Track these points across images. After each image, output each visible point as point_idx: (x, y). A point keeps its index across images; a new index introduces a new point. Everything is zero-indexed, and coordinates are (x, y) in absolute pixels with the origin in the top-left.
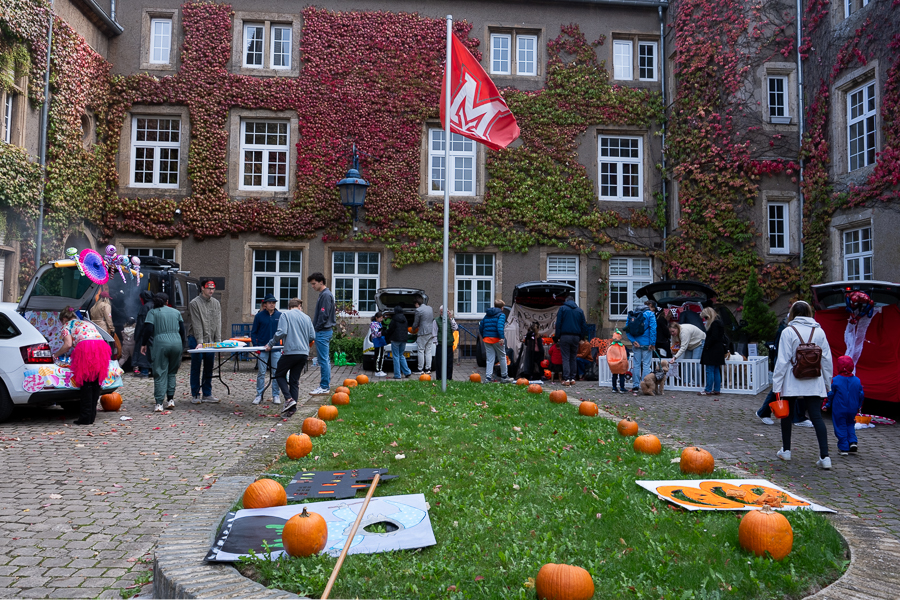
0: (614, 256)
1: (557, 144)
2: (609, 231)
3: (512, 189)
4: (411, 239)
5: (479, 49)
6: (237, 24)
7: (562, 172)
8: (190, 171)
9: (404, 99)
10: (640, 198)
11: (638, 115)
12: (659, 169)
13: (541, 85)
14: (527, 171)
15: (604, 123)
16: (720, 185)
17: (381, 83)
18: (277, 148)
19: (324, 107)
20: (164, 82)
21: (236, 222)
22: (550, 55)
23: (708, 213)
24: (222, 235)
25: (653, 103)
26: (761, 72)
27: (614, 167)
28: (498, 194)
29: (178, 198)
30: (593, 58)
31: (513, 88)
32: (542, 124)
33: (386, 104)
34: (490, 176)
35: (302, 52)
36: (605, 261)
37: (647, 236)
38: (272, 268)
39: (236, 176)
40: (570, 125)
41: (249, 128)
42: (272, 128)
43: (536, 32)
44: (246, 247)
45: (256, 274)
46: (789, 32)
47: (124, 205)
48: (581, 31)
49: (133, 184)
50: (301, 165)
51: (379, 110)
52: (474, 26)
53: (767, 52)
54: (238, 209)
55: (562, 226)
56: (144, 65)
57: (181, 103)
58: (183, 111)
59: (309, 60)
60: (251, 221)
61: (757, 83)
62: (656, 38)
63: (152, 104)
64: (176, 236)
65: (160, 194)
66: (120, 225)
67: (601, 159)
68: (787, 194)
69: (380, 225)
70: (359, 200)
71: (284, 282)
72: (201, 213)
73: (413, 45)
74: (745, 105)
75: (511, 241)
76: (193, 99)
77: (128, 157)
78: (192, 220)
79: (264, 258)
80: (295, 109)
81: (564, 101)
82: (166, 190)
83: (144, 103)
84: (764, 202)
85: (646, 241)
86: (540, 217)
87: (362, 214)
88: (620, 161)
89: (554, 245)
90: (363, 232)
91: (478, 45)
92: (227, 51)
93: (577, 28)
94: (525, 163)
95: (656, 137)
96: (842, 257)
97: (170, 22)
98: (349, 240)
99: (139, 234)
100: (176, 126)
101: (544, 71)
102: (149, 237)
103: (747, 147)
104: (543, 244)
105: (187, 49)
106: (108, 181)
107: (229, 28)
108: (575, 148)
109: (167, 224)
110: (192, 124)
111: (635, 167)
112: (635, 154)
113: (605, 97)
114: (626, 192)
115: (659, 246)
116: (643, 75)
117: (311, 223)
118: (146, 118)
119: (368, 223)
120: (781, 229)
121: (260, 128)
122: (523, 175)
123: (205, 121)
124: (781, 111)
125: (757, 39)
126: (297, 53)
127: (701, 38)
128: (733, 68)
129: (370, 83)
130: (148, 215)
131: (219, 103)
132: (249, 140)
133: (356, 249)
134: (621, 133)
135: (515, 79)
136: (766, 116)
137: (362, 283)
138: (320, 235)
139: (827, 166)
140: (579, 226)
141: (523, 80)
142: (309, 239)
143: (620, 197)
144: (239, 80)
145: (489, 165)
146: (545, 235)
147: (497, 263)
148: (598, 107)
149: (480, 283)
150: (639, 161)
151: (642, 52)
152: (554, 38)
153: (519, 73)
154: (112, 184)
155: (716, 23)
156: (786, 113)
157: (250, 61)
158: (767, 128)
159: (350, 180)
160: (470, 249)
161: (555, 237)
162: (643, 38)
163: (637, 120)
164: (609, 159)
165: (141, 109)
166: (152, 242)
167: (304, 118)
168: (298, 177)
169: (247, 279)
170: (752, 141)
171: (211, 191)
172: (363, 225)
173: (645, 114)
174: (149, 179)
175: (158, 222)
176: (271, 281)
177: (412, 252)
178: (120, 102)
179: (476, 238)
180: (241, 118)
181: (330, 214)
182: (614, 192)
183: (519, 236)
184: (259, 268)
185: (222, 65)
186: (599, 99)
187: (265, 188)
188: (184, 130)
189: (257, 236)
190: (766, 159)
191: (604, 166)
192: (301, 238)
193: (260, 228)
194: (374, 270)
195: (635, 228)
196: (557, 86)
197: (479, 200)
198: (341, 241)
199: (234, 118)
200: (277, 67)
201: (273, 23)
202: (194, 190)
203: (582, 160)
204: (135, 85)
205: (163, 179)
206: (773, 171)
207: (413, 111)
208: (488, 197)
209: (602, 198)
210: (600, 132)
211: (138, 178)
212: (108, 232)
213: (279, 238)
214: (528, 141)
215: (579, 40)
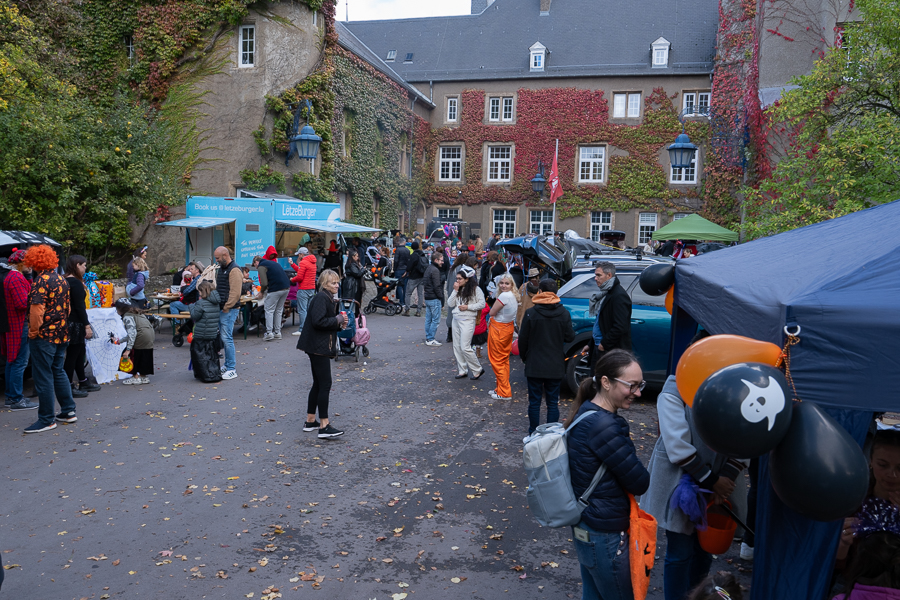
0: (676, 213)
1: (647, 154)
2: (675, 201)
3: (621, 179)
4: (569, 205)
5: (608, 105)
6: (487, 99)
7: (649, 169)
8: (466, 173)
9: (567, 133)
10: (694, 182)
11: (694, 136)
12: (705, 166)
13: (640, 122)
14: (630, 169)
17: (556, 126)
18: (505, 160)
19: (527, 139)
20: (454, 131)
21: (486, 197)
22: (647, 105)
24: (480, 203)
25: (704, 129)
28: (614, 181)
29: (460, 186)
30: (670, 105)
31: (625, 124)
32: (640, 143)
33: (558, 136)
34: (611, 172)
35: (518, 112)
36: (672, 216)
37: (695, 202)
38: (502, 219)
39: (486, 175)
40: (655, 143)
41: (492, 151)
42: (503, 150)
43: (640, 92)
45: (495, 222)
47: (437, 189)
48: (664, 90)
49: (441, 179)
50: (516, 169)
52: (605, 92)
54: (487, 190)
55: (647, 197)
56: (445, 123)
57: (461, 140)
58: (463, 144)
59: (521, 116)
60: (493, 196)
62: (709, 91)
63: (449, 141)
64: (459, 204)
65: (453, 184)
66: (435, 198)
70: (541, 188)
71: (508, 225)
72: (471, 193)
73: (573, 104)
75: (619, 206)
76: (467, 138)
77: (438, 167)
78: (466, 196)
79: (499, 214)
80: (514, 140)
81: (652, 131)
82: (455, 182)
83: (446, 141)
85: (696, 205)
86: (636, 193)
87: (545, 192)
89: (642, 208)
90: (545, 201)
91: (607, 102)
92: (482, 113)
93: (662, 89)
94: (629, 165)
95: (705, 148)
97: (456, 100)
98: (539, 205)
99: (444, 202)
100: (459, 151)
101: (643, 114)
102: (448, 204)
104: (637, 207)
105: (465, 114)
106: (430, 179)
107: (483, 102)
108: (658, 156)
109: (456, 198)
110: (467, 150)
111: (693, 164)
112: (693, 157)
113: (676, 127)
114: (687, 179)
115: (702, 208)
116: (701, 112)
117: (520, 197)
118: (446, 147)
119: (548, 197)
121: (497, 151)
122: (627, 171)
123: (472, 149)
126: (515, 112)
129: (550, 126)
130: (447, 194)
131: (479, 140)
132: (492, 157)
133: (542, 210)
135: (627, 119)
137: (544, 226)
138: (525, 203)
140: (657, 198)
141: (631, 119)
142: (520, 205)
143: (683, 181)
144: (488, 127)
145: (611, 166)
146: (638, 202)
147: (612, 216)
148: (672, 133)
149: (603, 227)
150: (695, 161)
151: (701, 99)
152: (649, 95)
153: (629, 116)
154: (432, 179)
157: (493, 117)
159: (536, 180)
160: (599, 210)
161: (643, 203)
162: (700, 91)
163: (694, 139)
165: (444, 144)
166: (449, 206)
167: (517, 145)
168: (515, 174)
169: (491, 224)
171: (475, 182)
172: (545, 198)
173: (698, 135)
174: (447, 177)
175: (452, 197)
176: (501, 225)
177: (569, 211)
178: (435, 141)
179: (602, 204)
180: (489, 146)
181: (529, 193)
182: (680, 178)
183: (624, 202)
184: (496, 218)
185: (480, 121)
186: (673, 128)
187: (499, 180)
188: (463, 153)
189: (496, 204)
192: (516, 204)
193: (497, 199)
194: (550, 220)
195: (689, 198)
196: (648, 123)
197: (604, 184)
198: (535, 206)
199: (485, 146)
200: (506, 120)
201: (504, 97)
202: (468, 182)
203: (661, 162)
204: (441, 132)
205: (453, 177)
207: (572, 140)
208: (609, 183)
209: (672, 182)
211: (443, 176)
212: (430, 202)
213: (505, 204)
214: (631, 153)
215: (663, 95)
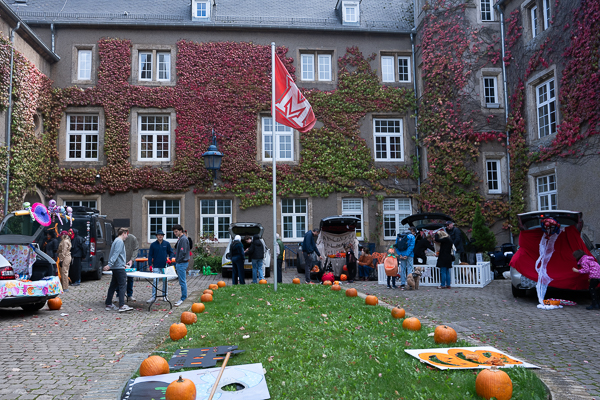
0: (386, 198)
1: (346, 125)
2: (382, 182)
3: (317, 156)
4: (252, 190)
5: (294, 65)
6: (135, 52)
7: (350, 143)
8: (105, 150)
9: (244, 99)
10: (402, 159)
11: (399, 104)
12: (414, 140)
13: (335, 87)
14: (327, 143)
15: (377, 111)
16: (454, 150)
17: (230, 88)
18: (162, 133)
19: (192, 105)
20: (88, 92)
21: (136, 182)
22: (340, 67)
23: (447, 168)
24: (127, 191)
25: (409, 97)
26: (479, 74)
27: (384, 139)
28: (308, 159)
29: (98, 167)
30: (368, 68)
31: (316, 89)
32: (336, 112)
33: (233, 102)
34: (303, 147)
35: (178, 70)
36: (380, 201)
37: (408, 184)
38: (160, 212)
39: (136, 152)
40: (354, 112)
41: (144, 120)
42: (159, 120)
43: (330, 52)
44: (143, 198)
45: (150, 216)
46: (497, 48)
47: (63, 172)
48: (360, 51)
49: (68, 159)
50: (178, 143)
51: (229, 106)
52: (289, 50)
53: (483, 61)
54: (137, 173)
55: (351, 179)
56: (74, 81)
57: (99, 105)
58: (100, 110)
59: (182, 75)
60: (146, 181)
61: (476, 81)
62: (409, 54)
63: (80, 106)
64: (97, 192)
65: (86, 165)
66: (60, 186)
67: (376, 134)
68: (498, 154)
69: (231, 181)
70: (217, 166)
71: (169, 220)
72: (113, 177)
73: (250, 63)
74: (469, 96)
75: (317, 190)
76: (106, 102)
77: (65, 141)
78: (107, 182)
79: (155, 205)
80: (174, 106)
81: (350, 97)
82: (90, 162)
83: (74, 105)
84: (484, 160)
85: (407, 187)
86: (336, 173)
87: (219, 175)
88: (388, 135)
89: (346, 192)
90: (220, 187)
91: (292, 61)
92: (128, 70)
93: (357, 49)
94: (325, 138)
95: (411, 119)
96: (536, 194)
97: (90, 52)
98: (211, 192)
99: (73, 191)
100: (95, 121)
101: (336, 78)
102: (79, 193)
103: (471, 123)
104: (339, 191)
105: (102, 70)
106: (52, 157)
107: (129, 55)
108: (358, 128)
109: (91, 184)
110: (106, 119)
111: (398, 139)
112: (398, 130)
113: (377, 94)
114: (392, 156)
115: (415, 190)
116: (401, 79)
117: (185, 181)
118: (76, 115)
119: (223, 180)
120: (495, 177)
121: (151, 120)
122: (324, 146)
123: (115, 117)
124: (493, 100)
125: (475, 54)
126: (174, 70)
127: (438, 53)
128: (460, 73)
129: (222, 89)
130: (78, 179)
131: (124, 104)
132: (144, 128)
133: (216, 198)
134: (388, 117)
135: (318, 83)
136: (483, 103)
137: (220, 220)
138: (192, 189)
139: (524, 135)
140: (362, 178)
141: (323, 83)
142: (185, 192)
143: (389, 159)
144: (136, 89)
145: (302, 140)
146: (340, 185)
147: (309, 204)
148: (373, 100)
149: (298, 218)
150: (400, 135)
151: (401, 64)
152: (343, 56)
153: (320, 80)
154: (55, 159)
155: (449, 43)
156: (496, 101)
157: (143, 76)
158: (484, 111)
159: (210, 152)
160: (291, 196)
161: (346, 186)
162: (400, 54)
163: (398, 108)
164: (381, 134)
165: (72, 110)
166: (81, 196)
167: (179, 112)
168: (176, 151)
169: (144, 219)
170: (475, 120)
171: (119, 162)
172: (219, 182)
173: (403, 104)
174: (79, 155)
175: (85, 184)
176: (160, 220)
177: (253, 199)
178: (58, 105)
179: (295, 188)
180: (139, 114)
181: (198, 175)
182: (385, 156)
183: (323, 186)
184: (152, 211)
185: (125, 79)
186: (373, 95)
187: (155, 159)
188: (101, 122)
189: (151, 191)
190: (484, 132)
191: (378, 139)
192: (180, 192)
193: (153, 185)
194: (228, 211)
195: (399, 179)
197: (296, 163)
198: (206, 193)
199: (134, 114)
200: (161, 80)
201: (158, 51)
202: (108, 161)
203: (363, 135)
204: (68, 94)
206: (489, 139)
207: (251, 106)
208: (302, 161)
209: (377, 160)
210: (374, 117)
211: (72, 155)
212: (52, 191)
213: (165, 192)
214: (327, 124)
215: (359, 58)
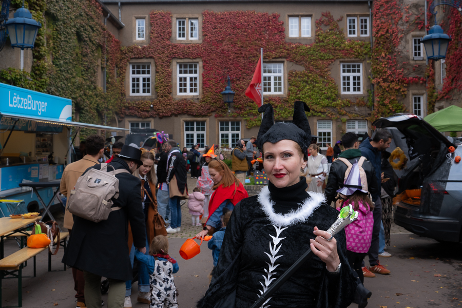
0: (348, 120)
1: (321, 69)
2: (347, 109)
3: (300, 91)
4: (254, 115)
5: (284, 26)
6: (174, 19)
7: (323, 82)
8: (156, 88)
9: (249, 51)
10: (361, 93)
11: (359, 53)
12: (369, 79)
13: (313, 41)
14: (307, 82)
15: (343, 58)
17: (239, 44)
18: (193, 75)
19: (214, 56)
20: (144, 48)
21: (177, 110)
22: (317, 27)
24: (171, 116)
25: (366, 47)
26: (409, 37)
27: (348, 78)
28: (293, 93)
29: (151, 100)
30: (337, 27)
31: (300, 43)
32: (314, 60)
33: (241, 53)
34: (290, 85)
35: (203, 32)
36: (344, 123)
37: (364, 110)
38: (193, 130)
39: (176, 89)
40: (326, 60)
41: (181, 67)
42: (191, 67)
43: (310, 16)
44: (181, 120)
45: (186, 133)
46: (422, 18)
47: (129, 104)
48: (331, 14)
49: (131, 94)
50: (204, 83)
51: (238, 57)
52: (281, 15)
53: (412, 28)
54: (177, 104)
55: (323, 107)
56: (134, 41)
57: (151, 57)
58: (152, 61)
59: (206, 35)
60: (184, 108)
61: (407, 42)
62: (368, 16)
63: (138, 58)
64: (151, 117)
65: (144, 98)
66: (127, 112)
67: (342, 74)
68: (421, 92)
69: (240, 109)
70: (231, 100)
71: (198, 136)
72: (162, 106)
73: (253, 25)
74: (402, 52)
76: (156, 55)
77: (129, 82)
78: (158, 110)
79: (189, 125)
80: (201, 57)
81: (324, 48)
82: (146, 97)
83: (135, 58)
84: (410, 96)
85: (364, 112)
86: (313, 103)
87: (232, 104)
88: (351, 75)
89: (320, 116)
90: (233, 112)
91: (283, 23)
92: (170, 33)
93: (329, 13)
94: (305, 79)
95: (368, 63)
97: (144, 21)
98: (227, 116)
99: (136, 116)
100: (148, 67)
101: (314, 34)
102: (139, 117)
103: (402, 72)
104: (315, 116)
105: (152, 33)
106: (122, 93)
107: (170, 23)
108: (329, 70)
109: (147, 111)
110: (156, 66)
111: (359, 78)
112: (359, 71)
113: (343, 45)
114: (355, 90)
115: (370, 114)
116: (362, 33)
117: (209, 109)
118: (136, 64)
119: (235, 108)
120: (419, 108)
121: (185, 67)
122: (305, 84)
123: (162, 65)
124: (419, 54)
126: (201, 32)
128: (397, 35)
129: (234, 44)
130: (139, 108)
131: (168, 57)
132: (181, 72)
133: (230, 120)
134: (351, 62)
135: (301, 39)
137: (233, 135)
138: (214, 114)
139: (434, 81)
140: (331, 107)
141: (305, 39)
142: (209, 116)
143: (352, 92)
144: (175, 46)
145: (289, 79)
146: (316, 111)
148: (340, 50)
150: (361, 74)
151: (362, 22)
152: (319, 18)
153: (303, 36)
155: (390, 14)
156: (422, 55)
157: (180, 36)
158: (412, 62)
159: (227, 92)
160: (281, 119)
161: (320, 112)
162: (362, 16)
163: (359, 56)
164: (346, 74)
165: (134, 61)
166: (141, 119)
167: (204, 61)
168: (203, 88)
169: (182, 135)
170: (405, 68)
171: (166, 96)
172: (233, 109)
173: (362, 53)
174: (138, 91)
175: (144, 111)
176: (192, 136)
177: (255, 121)
178: (125, 58)
179: (284, 113)
180: (177, 63)
181: (218, 105)
182: (349, 90)
184: (187, 129)
185: (168, 39)
186: (340, 46)
187: (188, 94)
188: (152, 69)
189: (186, 116)
190: (410, 77)
191: (344, 78)
192: (205, 116)
193: (187, 112)
194: (238, 129)
195: (358, 107)
196: (320, 41)
197: (285, 96)
198: (223, 117)
199: (174, 62)
200: (192, 39)
201: (190, 18)
202: (158, 96)
203: (332, 76)
204: (131, 50)
205: (144, 91)
207: (254, 57)
208: (289, 95)
209: (343, 93)
210: (341, 62)
211: (133, 91)
212: (122, 116)
213: (195, 116)
214: (307, 68)
215: (331, 19)
